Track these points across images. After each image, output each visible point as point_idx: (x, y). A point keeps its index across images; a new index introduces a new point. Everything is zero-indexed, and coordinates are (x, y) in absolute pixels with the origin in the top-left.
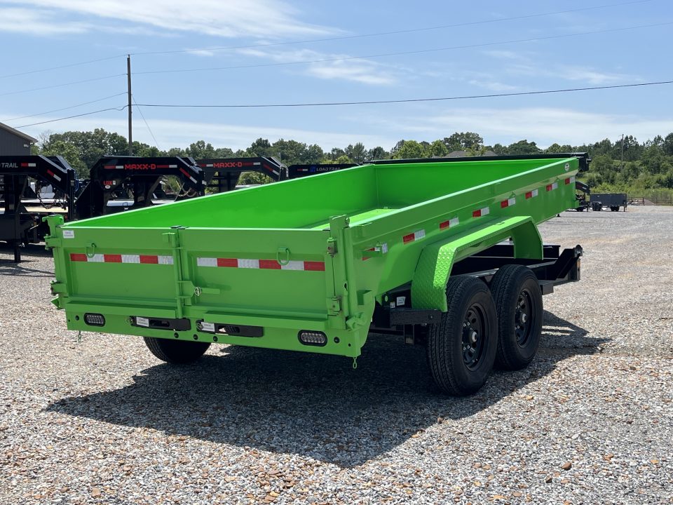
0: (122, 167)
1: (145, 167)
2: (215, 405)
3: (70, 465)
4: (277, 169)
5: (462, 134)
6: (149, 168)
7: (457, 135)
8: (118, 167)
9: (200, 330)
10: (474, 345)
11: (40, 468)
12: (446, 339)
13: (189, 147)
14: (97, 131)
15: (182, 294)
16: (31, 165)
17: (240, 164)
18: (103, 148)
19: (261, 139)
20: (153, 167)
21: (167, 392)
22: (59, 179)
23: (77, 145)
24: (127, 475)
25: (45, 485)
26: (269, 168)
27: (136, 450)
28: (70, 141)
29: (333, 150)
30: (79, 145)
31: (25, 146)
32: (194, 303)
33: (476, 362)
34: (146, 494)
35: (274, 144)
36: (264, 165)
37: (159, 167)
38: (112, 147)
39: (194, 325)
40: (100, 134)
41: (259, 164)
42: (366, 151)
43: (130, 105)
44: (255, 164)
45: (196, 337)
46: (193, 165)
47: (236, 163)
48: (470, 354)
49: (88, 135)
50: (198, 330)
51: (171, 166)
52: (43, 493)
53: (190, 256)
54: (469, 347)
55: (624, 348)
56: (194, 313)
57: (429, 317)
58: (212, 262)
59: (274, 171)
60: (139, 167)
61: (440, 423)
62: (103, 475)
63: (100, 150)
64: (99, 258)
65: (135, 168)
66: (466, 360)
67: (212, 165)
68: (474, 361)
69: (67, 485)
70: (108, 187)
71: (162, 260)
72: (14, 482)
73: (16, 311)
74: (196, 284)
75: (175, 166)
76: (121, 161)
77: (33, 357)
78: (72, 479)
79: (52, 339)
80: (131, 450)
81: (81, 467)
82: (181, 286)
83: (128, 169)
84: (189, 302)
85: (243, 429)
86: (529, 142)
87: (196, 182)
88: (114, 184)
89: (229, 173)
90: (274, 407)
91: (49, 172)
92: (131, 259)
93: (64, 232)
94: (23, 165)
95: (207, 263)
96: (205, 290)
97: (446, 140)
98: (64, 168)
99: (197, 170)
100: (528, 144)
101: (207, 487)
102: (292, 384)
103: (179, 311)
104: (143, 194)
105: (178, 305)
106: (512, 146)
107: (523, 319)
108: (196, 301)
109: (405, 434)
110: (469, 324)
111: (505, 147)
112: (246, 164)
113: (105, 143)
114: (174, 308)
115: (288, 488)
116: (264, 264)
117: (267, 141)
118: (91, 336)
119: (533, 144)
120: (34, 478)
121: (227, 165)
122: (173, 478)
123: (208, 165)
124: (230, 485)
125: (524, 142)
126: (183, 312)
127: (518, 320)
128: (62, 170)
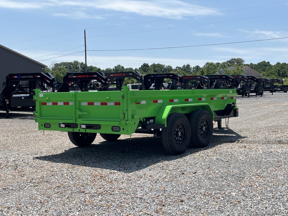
0: (75, 77)
1: (84, 76)
2: (88, 158)
3: (35, 173)
4: (139, 76)
5: (235, 59)
6: (86, 77)
7: (232, 59)
8: (74, 77)
9: (81, 128)
10: (181, 137)
11: (25, 174)
12: (167, 134)
13: (114, 68)
14: (75, 62)
15: (75, 114)
16: (38, 76)
17: (124, 75)
18: (77, 69)
19: (145, 63)
20: (87, 76)
21: (74, 154)
22: (49, 82)
23: (66, 68)
24: (52, 176)
25: (26, 178)
26: (135, 76)
27: (57, 170)
28: (63, 66)
29: (177, 67)
30: (67, 68)
31: (43, 69)
32: (79, 118)
33: (182, 143)
34: (56, 180)
35: (151, 65)
36: (134, 75)
37: (90, 76)
38: (81, 69)
39: (79, 126)
40: (76, 63)
41: (132, 74)
42: (191, 67)
43: (86, 51)
44: (130, 74)
45: (79, 130)
46: (103, 75)
47: (122, 74)
48: (179, 140)
49: (71, 63)
50: (80, 128)
51: (94, 76)
52: (25, 180)
53: (79, 102)
54: (178, 138)
55: (250, 141)
56: (79, 121)
57: (160, 126)
58: (86, 104)
59: (138, 77)
60: (82, 76)
61: (162, 162)
62: (45, 176)
63: (76, 70)
64: (50, 104)
65: (81, 77)
66: (177, 142)
67: (113, 75)
68: (181, 143)
69: (33, 178)
70: (70, 85)
71: (70, 103)
72: (16, 178)
73: (30, 131)
74: (80, 111)
75: (96, 76)
76: (75, 74)
77: (32, 145)
78: (35, 177)
79: (40, 140)
80: (56, 170)
81: (38, 174)
82: (75, 112)
83: (78, 77)
84: (77, 118)
85: (95, 164)
86: (266, 62)
87: (104, 82)
88: (72, 83)
89: (120, 78)
90: (108, 158)
91: (45, 79)
92: (61, 104)
93: (40, 94)
94: (35, 76)
95: (85, 104)
96: (83, 113)
97: (228, 62)
98: (51, 77)
99: (104, 77)
100: (266, 63)
101: (76, 178)
102: (118, 152)
103: (74, 120)
104: (85, 88)
105: (74, 118)
106: (258, 64)
107: (204, 129)
108: (80, 117)
109: (148, 165)
110: (178, 130)
111: (255, 64)
112: (126, 74)
113: (78, 67)
114: (73, 119)
115: (101, 178)
116: (102, 104)
117: (148, 64)
118: (47, 132)
119: (268, 62)
120: (23, 176)
121: (119, 75)
122: (67, 177)
123: (111, 75)
124: (84, 178)
125: (264, 62)
126: (76, 121)
127: (201, 129)
128: (50, 78)
